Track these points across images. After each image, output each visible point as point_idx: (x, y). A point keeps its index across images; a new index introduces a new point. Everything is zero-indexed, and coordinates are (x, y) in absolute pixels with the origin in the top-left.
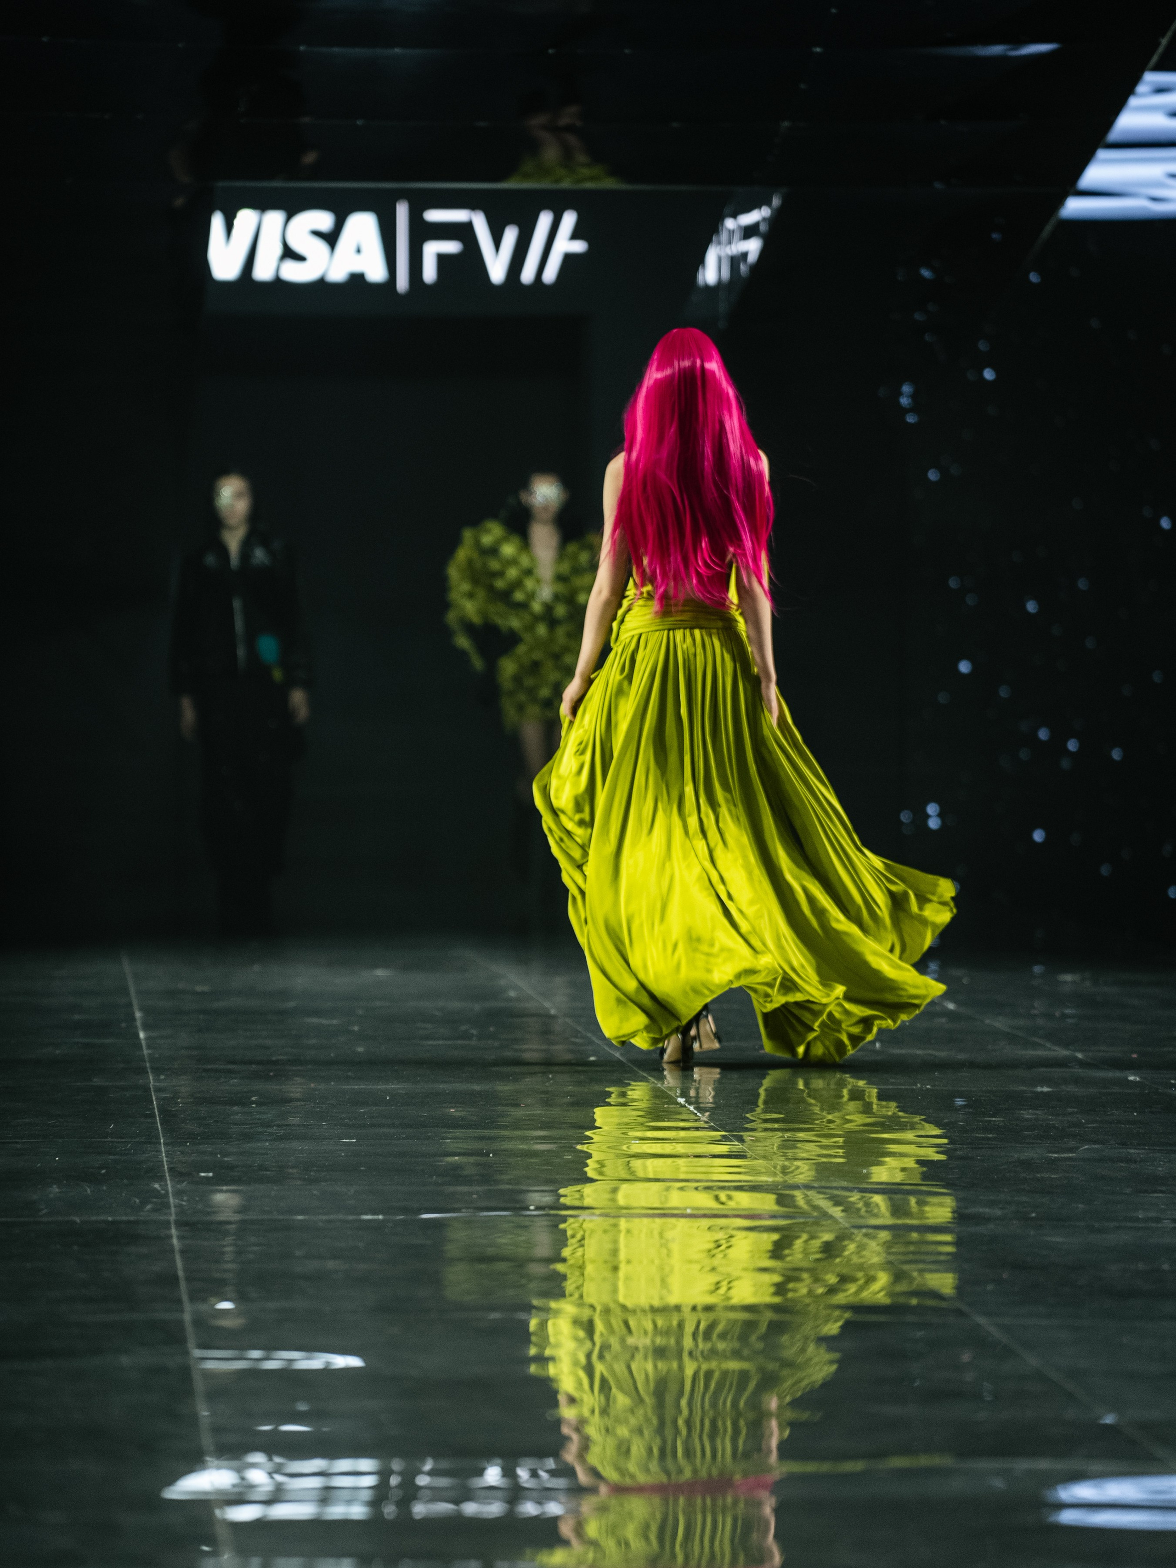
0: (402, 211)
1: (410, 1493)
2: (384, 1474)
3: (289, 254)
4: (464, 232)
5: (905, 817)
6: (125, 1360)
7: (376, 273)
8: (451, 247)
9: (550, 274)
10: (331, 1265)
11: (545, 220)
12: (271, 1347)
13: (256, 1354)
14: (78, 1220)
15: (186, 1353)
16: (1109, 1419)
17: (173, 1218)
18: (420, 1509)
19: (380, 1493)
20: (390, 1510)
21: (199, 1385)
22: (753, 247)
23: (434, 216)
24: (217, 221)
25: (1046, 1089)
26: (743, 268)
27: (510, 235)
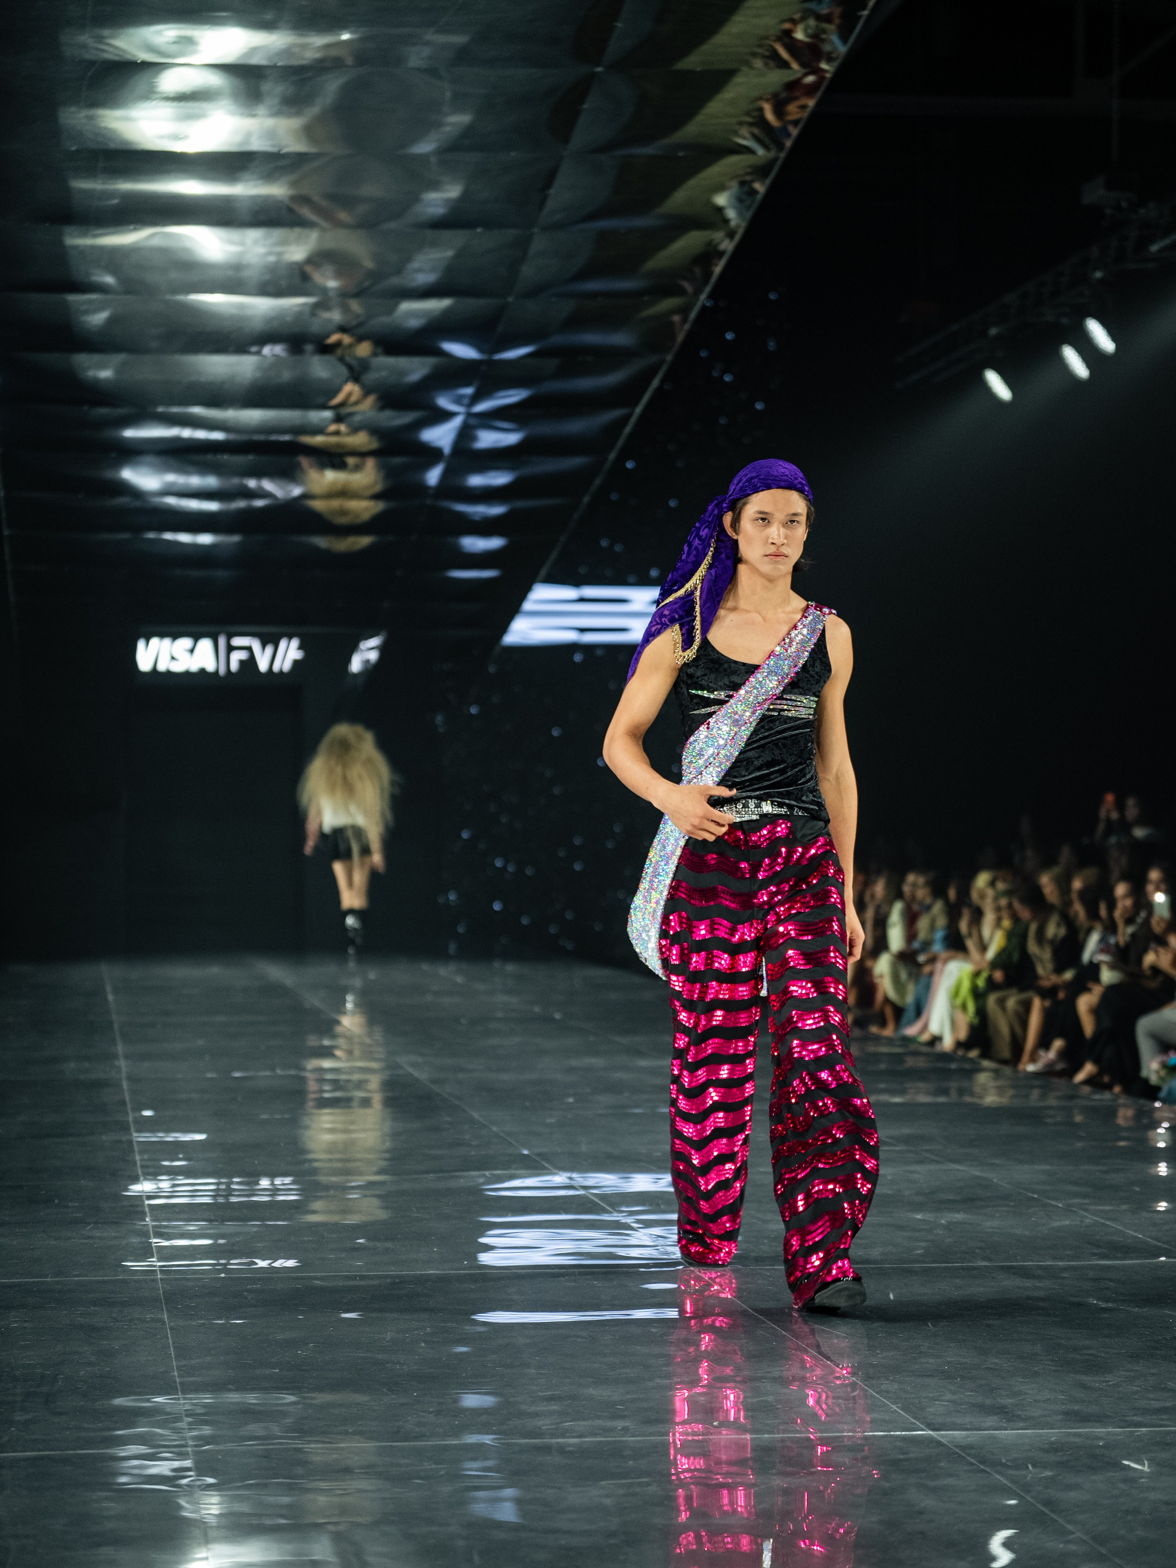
0: (222, 641)
1: (229, 1192)
2: (217, 1184)
3: (173, 658)
4: (249, 649)
5: (441, 900)
6: (104, 1138)
7: (210, 667)
8: (242, 655)
9: (287, 667)
10: (194, 1096)
11: (283, 644)
12: (168, 1131)
13: (161, 1135)
14: (82, 1077)
15: (131, 1134)
16: (526, 1152)
17: (124, 1075)
18: (234, 1200)
19: (217, 1194)
20: (221, 1200)
21: (136, 1148)
22: (373, 656)
23: (237, 641)
24: (141, 644)
25: (500, 1015)
26: (369, 666)
27: (269, 649)
